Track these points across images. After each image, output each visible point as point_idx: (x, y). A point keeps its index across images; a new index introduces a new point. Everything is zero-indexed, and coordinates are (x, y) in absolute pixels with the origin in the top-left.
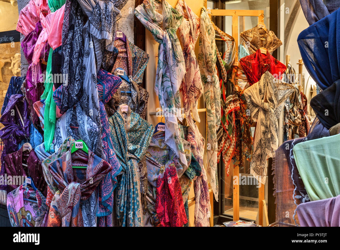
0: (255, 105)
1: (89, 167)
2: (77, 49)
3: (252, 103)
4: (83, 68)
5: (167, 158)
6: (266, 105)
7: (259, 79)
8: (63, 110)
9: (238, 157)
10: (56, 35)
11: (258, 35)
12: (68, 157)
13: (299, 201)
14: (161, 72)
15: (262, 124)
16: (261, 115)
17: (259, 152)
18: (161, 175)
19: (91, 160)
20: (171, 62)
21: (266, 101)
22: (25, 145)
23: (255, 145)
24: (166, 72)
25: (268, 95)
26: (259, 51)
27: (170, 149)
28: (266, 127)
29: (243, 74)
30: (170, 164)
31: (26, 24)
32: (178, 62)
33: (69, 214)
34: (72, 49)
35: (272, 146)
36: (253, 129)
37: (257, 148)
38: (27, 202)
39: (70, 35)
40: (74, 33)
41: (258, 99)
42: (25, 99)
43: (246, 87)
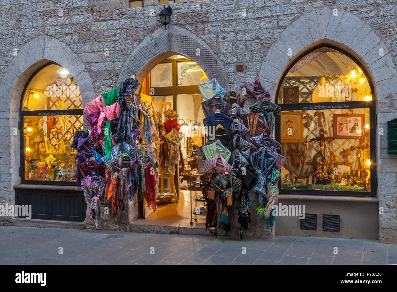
0: (170, 142)
1: (131, 162)
2: (124, 120)
3: (168, 141)
4: (127, 128)
5: (148, 161)
6: (174, 142)
7: (171, 131)
8: (116, 142)
9: (163, 164)
10: (112, 115)
11: (170, 113)
12: (120, 159)
13: (204, 161)
14: (146, 129)
15: (173, 150)
16: (172, 146)
17: (172, 161)
18: (147, 167)
19: (131, 160)
20: (150, 125)
21: (174, 140)
22: (91, 158)
23: (170, 159)
24: (148, 129)
25: (175, 137)
26: (170, 119)
27: (149, 157)
28: (175, 151)
29: (164, 129)
30: (149, 163)
31: (89, 109)
32: (153, 125)
33: (124, 179)
34: (122, 121)
35: (177, 159)
36: (168, 152)
37: (171, 160)
38: (93, 181)
39: (122, 116)
40: (123, 115)
41: (171, 139)
42: (91, 140)
43: (166, 134)
